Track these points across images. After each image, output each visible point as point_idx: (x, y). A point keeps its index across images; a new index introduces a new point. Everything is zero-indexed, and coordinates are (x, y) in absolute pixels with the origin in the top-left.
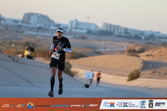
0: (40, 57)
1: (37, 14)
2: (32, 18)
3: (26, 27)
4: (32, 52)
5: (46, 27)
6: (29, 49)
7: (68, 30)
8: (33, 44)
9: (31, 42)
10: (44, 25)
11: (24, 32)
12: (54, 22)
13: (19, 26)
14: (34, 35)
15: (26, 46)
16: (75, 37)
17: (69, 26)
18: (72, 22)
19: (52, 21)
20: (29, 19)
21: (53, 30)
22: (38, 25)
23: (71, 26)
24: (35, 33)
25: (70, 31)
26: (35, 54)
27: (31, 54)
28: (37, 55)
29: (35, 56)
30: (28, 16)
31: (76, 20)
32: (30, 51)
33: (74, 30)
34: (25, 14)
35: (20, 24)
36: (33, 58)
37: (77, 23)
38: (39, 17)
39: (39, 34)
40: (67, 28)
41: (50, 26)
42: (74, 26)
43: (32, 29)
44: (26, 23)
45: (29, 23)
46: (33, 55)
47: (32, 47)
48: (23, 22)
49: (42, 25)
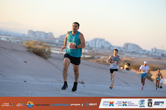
0: (133, 69)
1: (132, 44)
2: (129, 46)
3: (126, 51)
4: (129, 66)
5: (137, 52)
6: (127, 64)
7: (150, 54)
8: (129, 61)
9: (128, 60)
10: (136, 51)
11: (124, 54)
12: (142, 49)
13: (122, 51)
14: (130, 56)
15: (125, 62)
16: (154, 58)
17: (151, 51)
18: (152, 49)
19: (141, 49)
20: (127, 47)
21: (141, 54)
22: (133, 50)
23: (152, 52)
24: (131, 55)
25: (152, 54)
26: (130, 67)
27: (128, 67)
28: (132, 68)
29: (130, 69)
30: (127, 45)
31: (155, 48)
32: (128, 65)
33: (154, 54)
34: (125, 44)
35: (122, 49)
36: (130, 70)
37: (156, 50)
38: (133, 46)
39: (133, 55)
40: (149, 52)
41: (139, 51)
42: (154, 51)
43: (129, 52)
44: (125, 49)
45: (127, 49)
46: (129, 68)
47: (129, 63)
48: (124, 48)
49: (135, 51)
